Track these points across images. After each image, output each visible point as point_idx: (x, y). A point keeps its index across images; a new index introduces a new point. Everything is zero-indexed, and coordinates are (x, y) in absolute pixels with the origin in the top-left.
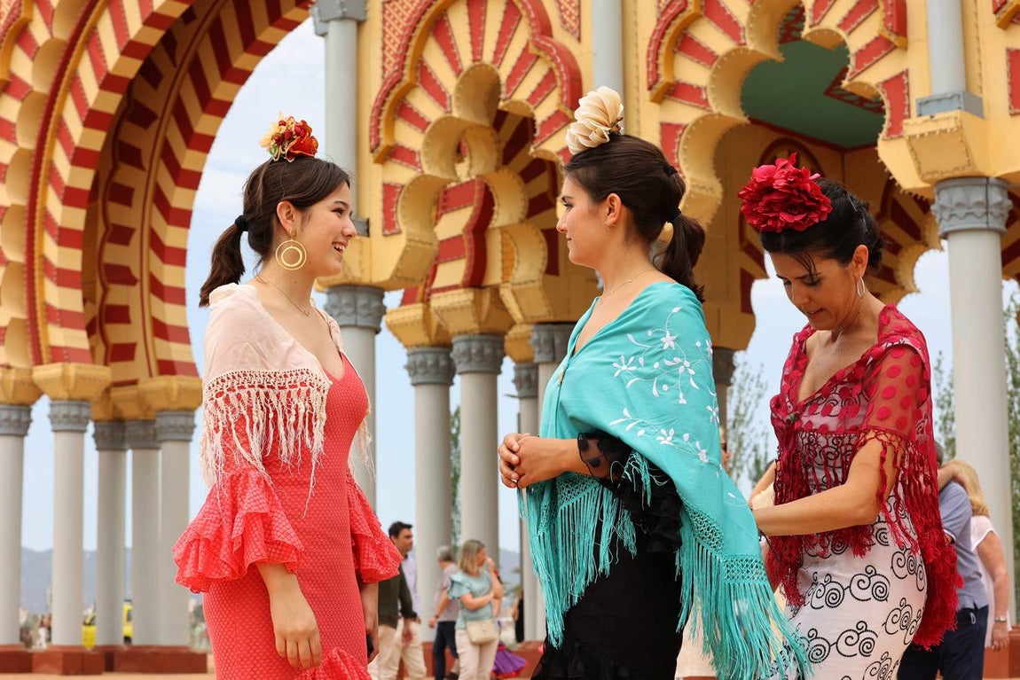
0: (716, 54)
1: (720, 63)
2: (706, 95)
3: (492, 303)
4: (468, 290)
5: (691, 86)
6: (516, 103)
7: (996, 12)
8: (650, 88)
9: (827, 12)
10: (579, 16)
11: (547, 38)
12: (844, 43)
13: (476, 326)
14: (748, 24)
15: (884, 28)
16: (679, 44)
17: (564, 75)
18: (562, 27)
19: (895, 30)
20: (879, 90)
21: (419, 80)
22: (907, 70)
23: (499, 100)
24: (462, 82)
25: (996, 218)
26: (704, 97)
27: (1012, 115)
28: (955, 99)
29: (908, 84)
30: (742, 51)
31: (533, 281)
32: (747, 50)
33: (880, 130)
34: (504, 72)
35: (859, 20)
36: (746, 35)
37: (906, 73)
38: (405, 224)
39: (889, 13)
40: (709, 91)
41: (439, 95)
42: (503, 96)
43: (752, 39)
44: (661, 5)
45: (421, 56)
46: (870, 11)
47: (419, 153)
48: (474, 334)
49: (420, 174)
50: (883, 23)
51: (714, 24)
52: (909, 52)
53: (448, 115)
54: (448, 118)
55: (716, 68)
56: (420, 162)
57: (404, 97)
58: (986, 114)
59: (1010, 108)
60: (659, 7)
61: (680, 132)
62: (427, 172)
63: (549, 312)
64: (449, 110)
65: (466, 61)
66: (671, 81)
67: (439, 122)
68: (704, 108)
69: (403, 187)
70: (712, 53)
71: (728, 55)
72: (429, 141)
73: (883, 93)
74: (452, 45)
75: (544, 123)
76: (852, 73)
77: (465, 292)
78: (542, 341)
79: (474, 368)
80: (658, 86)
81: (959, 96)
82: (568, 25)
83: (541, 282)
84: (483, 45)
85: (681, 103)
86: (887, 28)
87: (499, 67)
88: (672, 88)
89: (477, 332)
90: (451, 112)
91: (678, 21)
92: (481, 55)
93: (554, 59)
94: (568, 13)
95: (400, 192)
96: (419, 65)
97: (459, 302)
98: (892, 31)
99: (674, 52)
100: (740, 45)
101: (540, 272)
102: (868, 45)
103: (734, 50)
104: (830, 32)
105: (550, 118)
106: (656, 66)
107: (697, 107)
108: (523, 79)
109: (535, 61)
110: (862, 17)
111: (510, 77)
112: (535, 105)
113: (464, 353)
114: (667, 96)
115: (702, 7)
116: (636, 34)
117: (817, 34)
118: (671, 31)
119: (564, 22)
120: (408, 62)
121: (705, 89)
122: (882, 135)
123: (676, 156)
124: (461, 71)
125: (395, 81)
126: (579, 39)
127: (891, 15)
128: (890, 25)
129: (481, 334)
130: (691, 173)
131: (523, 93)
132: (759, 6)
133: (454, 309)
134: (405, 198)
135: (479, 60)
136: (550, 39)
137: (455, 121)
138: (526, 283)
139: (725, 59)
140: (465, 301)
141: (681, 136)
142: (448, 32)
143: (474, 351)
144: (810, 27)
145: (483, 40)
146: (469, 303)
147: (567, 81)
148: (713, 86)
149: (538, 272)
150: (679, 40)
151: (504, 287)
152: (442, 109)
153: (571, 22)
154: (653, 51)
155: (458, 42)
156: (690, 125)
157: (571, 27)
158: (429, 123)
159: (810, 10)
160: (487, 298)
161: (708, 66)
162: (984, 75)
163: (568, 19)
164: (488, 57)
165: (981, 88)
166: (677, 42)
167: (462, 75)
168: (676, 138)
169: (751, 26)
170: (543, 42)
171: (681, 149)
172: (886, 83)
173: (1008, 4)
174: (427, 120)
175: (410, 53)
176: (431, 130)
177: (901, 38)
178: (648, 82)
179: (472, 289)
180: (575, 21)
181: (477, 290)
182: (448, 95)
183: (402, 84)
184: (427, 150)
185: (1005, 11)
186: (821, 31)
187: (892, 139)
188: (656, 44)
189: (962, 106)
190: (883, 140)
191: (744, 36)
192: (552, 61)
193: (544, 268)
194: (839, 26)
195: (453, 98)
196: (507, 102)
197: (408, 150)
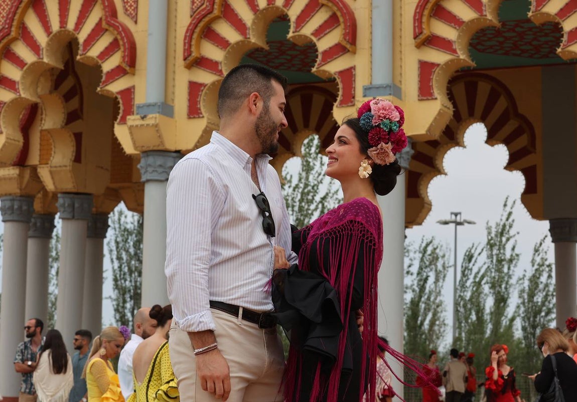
0: (229, 42)
1: (231, 48)
2: (222, 68)
3: (31, 176)
4: (15, 167)
5: (211, 61)
6: (89, 57)
7: (415, 38)
8: (185, 59)
9: (305, 25)
10: (137, 8)
11: (114, 19)
12: (315, 45)
13: (18, 191)
14: (252, 26)
15: (343, 40)
16: (205, 33)
17: (127, 45)
18: (125, 13)
19: (350, 41)
20: (336, 77)
21: (21, 35)
22: (355, 66)
23: (77, 54)
24: (51, 40)
25: (405, 160)
26: (220, 68)
27: (419, 100)
28: (388, 89)
29: (355, 75)
30: (246, 42)
31: (66, 166)
32: (250, 42)
33: (335, 101)
34: (82, 37)
35: (326, 32)
36: (251, 33)
37: (353, 68)
38: (5, 127)
39: (347, 31)
40: (223, 64)
41: (34, 46)
42: (80, 52)
43: (253, 35)
44: (194, 7)
45: (23, 20)
46: (333, 28)
47: (18, 82)
48: (16, 197)
49: (18, 97)
50: (342, 36)
51: (230, 24)
52: (357, 55)
53: (40, 60)
54: (40, 62)
55: (229, 51)
56: (18, 88)
57: (9, 45)
58: (403, 97)
59: (419, 96)
60: (192, 9)
61: (202, 88)
62: (23, 95)
63: (74, 186)
64: (41, 57)
65: (55, 26)
66: (198, 56)
67: (33, 64)
68: (220, 75)
69: (5, 103)
70: (227, 41)
71: (237, 43)
72: (25, 75)
73: (339, 78)
74: (46, 15)
75: (108, 72)
76: (319, 65)
77: (13, 169)
78: (66, 205)
79: (15, 218)
80: (191, 58)
81: (390, 87)
82: (129, 12)
83: (71, 168)
84: (68, 17)
85: (204, 70)
86: (345, 39)
87: (78, 34)
88: (198, 60)
89: (19, 195)
90: (42, 59)
91: (206, 19)
92: (66, 24)
93: (119, 33)
94: (129, 4)
95: (3, 107)
96: (21, 26)
97: (9, 175)
98: (348, 42)
99: (201, 38)
100: (246, 38)
101: (71, 160)
102: (330, 48)
103: (241, 41)
104: (306, 37)
105: (112, 70)
106: (190, 46)
107: (215, 74)
108: (95, 43)
109: (105, 33)
110: (328, 31)
111: (85, 41)
112: (103, 61)
113: (9, 208)
114: (195, 65)
115: (222, 12)
116: (176, 23)
117: (297, 37)
118: (201, 24)
119: (126, 10)
120: (15, 23)
121: (221, 63)
122: (336, 104)
123: (198, 103)
124: (51, 33)
125: (5, 35)
126: (136, 22)
127: (349, 32)
128: (347, 38)
129: (21, 196)
130: (207, 114)
131: (95, 52)
132: (260, 16)
133: (5, 179)
134: (5, 110)
135: (64, 27)
136: (116, 20)
137: (45, 65)
138: (60, 166)
139: (235, 46)
140: (13, 174)
141: (202, 91)
142: (44, 7)
143: (16, 207)
144: (293, 32)
145: (68, 15)
146: (15, 176)
147: (128, 48)
148: (225, 62)
149: (69, 161)
150: (205, 31)
151: (40, 167)
152: (37, 56)
153: (130, 10)
154: (189, 36)
155: (49, 14)
156: (209, 85)
157: (131, 14)
158: (26, 64)
159: (294, 22)
160: (27, 174)
161: (224, 49)
162: (403, 75)
163: (129, 8)
164: (71, 25)
165: (401, 82)
166: (204, 32)
167: (51, 35)
168: (199, 92)
169: (254, 27)
170: (112, 22)
171: (202, 98)
172: (341, 73)
173: (423, 34)
174: (25, 62)
175: (16, 17)
176: (27, 69)
177: (353, 47)
178: (184, 55)
179: (18, 167)
180: (134, 10)
181: (22, 168)
182: (41, 48)
183: (10, 37)
184: (23, 81)
185: (420, 38)
186: (300, 36)
187: (343, 107)
188: (191, 31)
189: (392, 92)
190: (337, 107)
191: (249, 33)
192: (118, 34)
193: (73, 159)
194: (312, 34)
195: (44, 50)
196: (82, 56)
197: (10, 80)
